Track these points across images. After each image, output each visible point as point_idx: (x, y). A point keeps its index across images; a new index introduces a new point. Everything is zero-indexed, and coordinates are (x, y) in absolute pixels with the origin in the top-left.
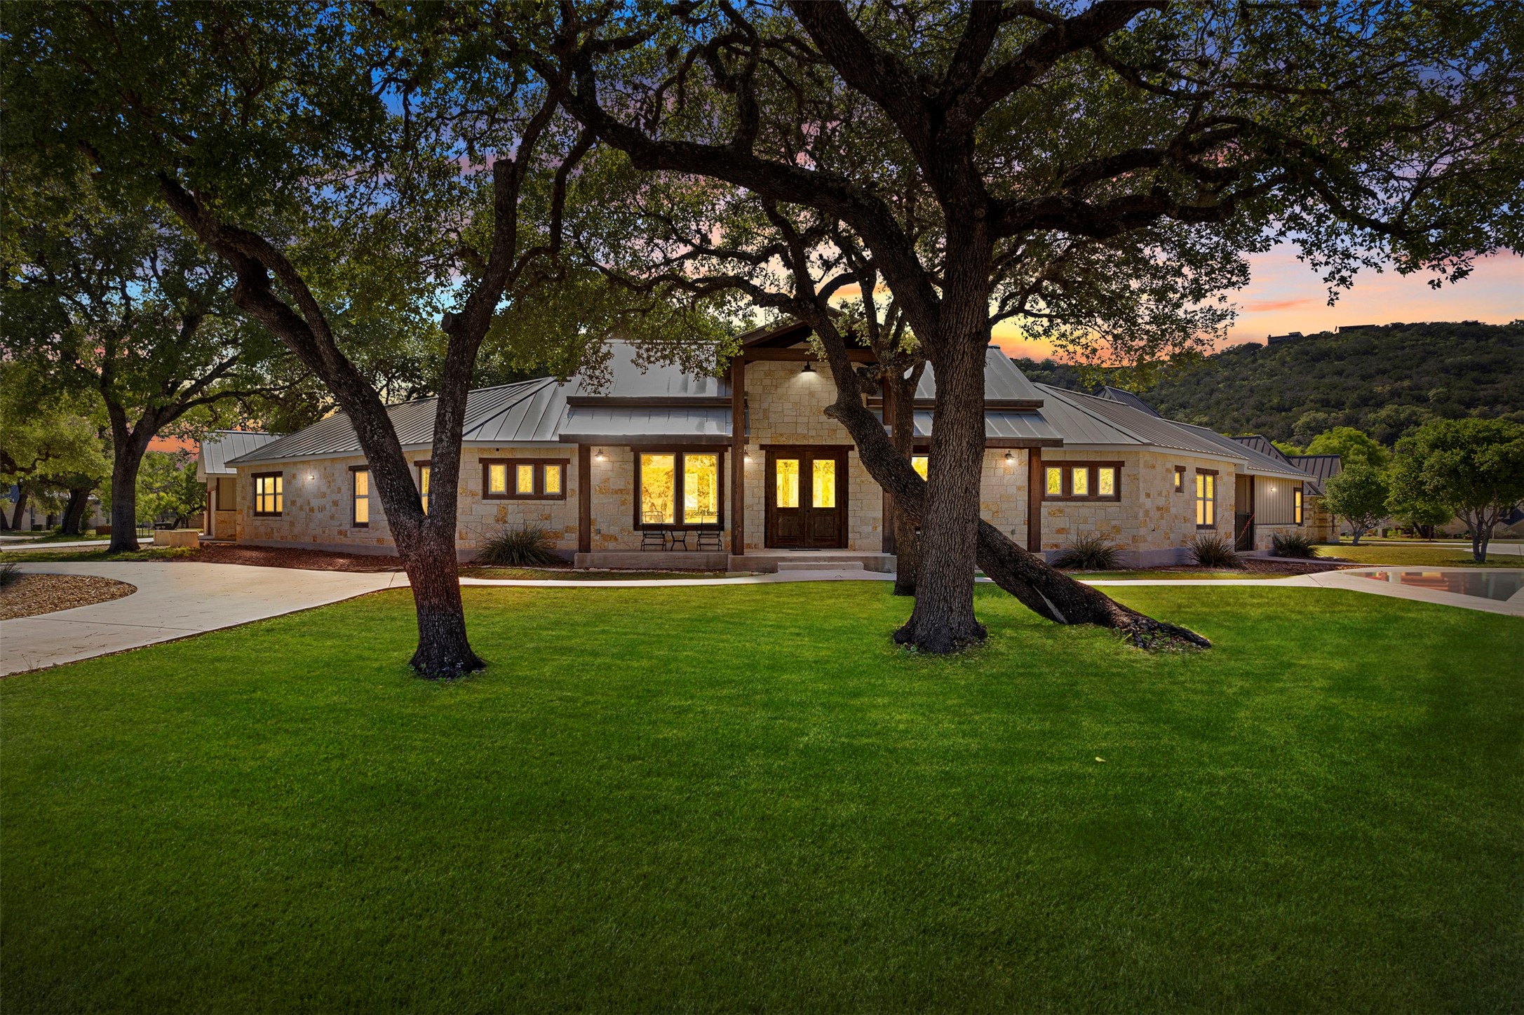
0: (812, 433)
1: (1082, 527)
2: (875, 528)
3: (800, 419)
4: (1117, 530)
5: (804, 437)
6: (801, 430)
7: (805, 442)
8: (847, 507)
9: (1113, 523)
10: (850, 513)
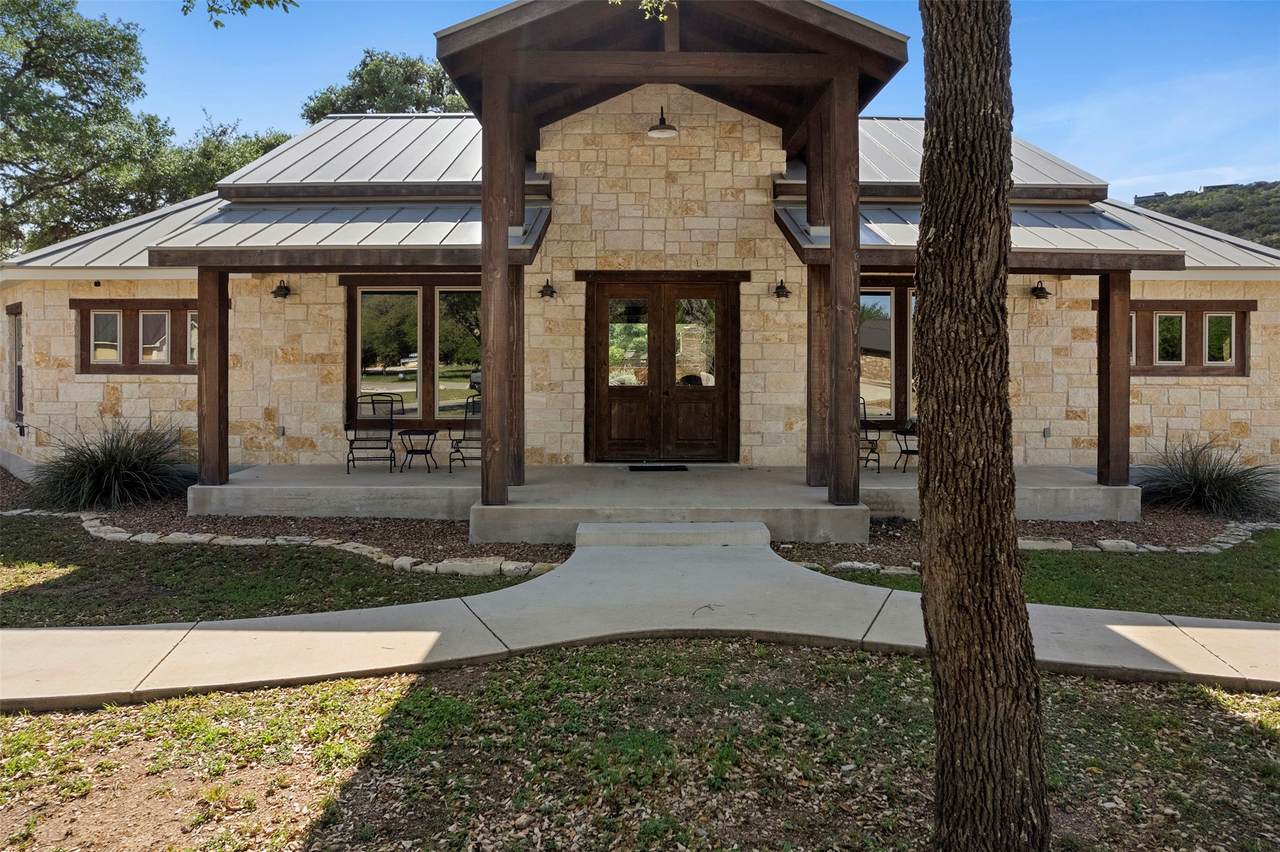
0: (673, 249)
1: (1174, 423)
2: (789, 426)
3: (649, 224)
4: (1242, 428)
5: (658, 256)
6: (653, 243)
7: (660, 266)
8: (737, 386)
9: (1235, 416)
10: (744, 398)
